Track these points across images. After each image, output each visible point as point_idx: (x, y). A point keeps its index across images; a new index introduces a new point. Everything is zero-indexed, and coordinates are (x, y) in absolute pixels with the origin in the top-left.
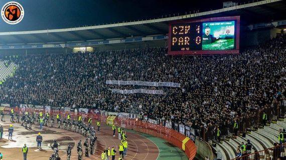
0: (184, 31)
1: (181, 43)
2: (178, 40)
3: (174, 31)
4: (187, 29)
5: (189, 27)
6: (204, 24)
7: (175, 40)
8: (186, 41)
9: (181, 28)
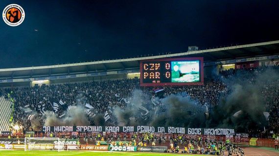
0: (154, 68)
1: (152, 77)
2: (149, 74)
3: (145, 67)
4: (157, 66)
5: (159, 64)
6: (172, 62)
7: (146, 74)
8: (157, 75)
9: (152, 66)
